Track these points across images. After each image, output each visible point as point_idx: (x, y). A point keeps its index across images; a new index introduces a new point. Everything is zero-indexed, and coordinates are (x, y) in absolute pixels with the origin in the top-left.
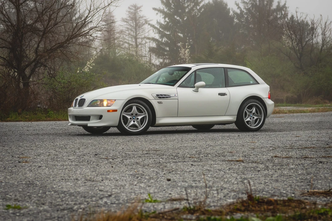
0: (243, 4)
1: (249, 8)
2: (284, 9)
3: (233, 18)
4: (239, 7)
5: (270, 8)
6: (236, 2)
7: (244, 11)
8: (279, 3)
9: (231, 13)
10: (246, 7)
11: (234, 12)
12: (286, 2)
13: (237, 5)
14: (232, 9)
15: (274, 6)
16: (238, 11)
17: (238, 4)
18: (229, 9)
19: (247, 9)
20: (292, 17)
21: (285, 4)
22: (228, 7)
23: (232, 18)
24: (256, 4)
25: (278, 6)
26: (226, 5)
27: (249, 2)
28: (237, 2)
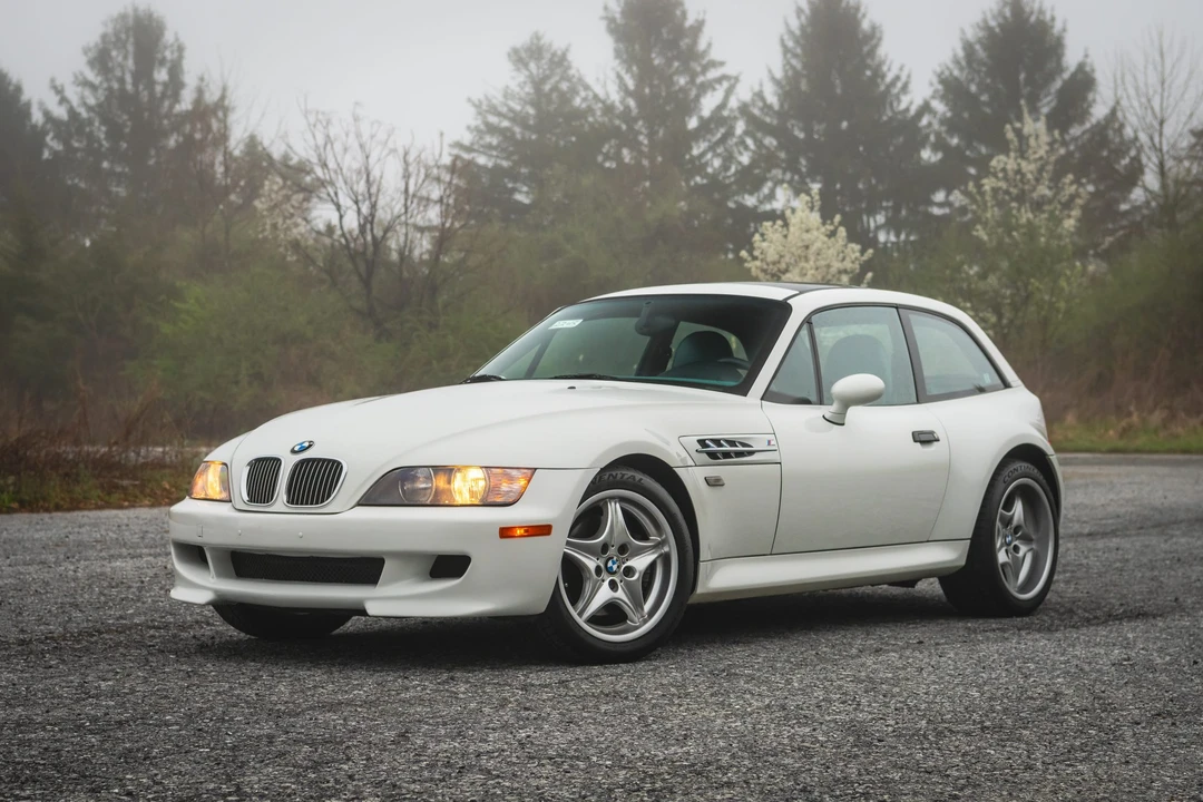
0: (79, 89)
1: (100, 105)
2: (220, 114)
3: (44, 133)
4: (63, 100)
5: (171, 107)
6: (53, 80)
7: (79, 114)
8: (200, 91)
9: (37, 117)
10: (92, 101)
11: (47, 114)
12: (224, 89)
13: (59, 91)
14: (41, 104)
15: (186, 103)
16: (60, 112)
17: (62, 86)
18: (28, 105)
19: (90, 109)
20: (252, 143)
21: (223, 97)
22: (25, 97)
23: (38, 136)
24: (123, 90)
25: (198, 101)
26: (19, 89)
27: (101, 83)
28: (58, 83)
